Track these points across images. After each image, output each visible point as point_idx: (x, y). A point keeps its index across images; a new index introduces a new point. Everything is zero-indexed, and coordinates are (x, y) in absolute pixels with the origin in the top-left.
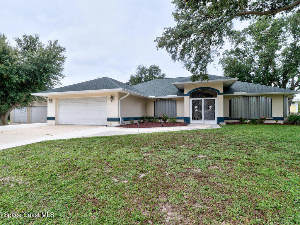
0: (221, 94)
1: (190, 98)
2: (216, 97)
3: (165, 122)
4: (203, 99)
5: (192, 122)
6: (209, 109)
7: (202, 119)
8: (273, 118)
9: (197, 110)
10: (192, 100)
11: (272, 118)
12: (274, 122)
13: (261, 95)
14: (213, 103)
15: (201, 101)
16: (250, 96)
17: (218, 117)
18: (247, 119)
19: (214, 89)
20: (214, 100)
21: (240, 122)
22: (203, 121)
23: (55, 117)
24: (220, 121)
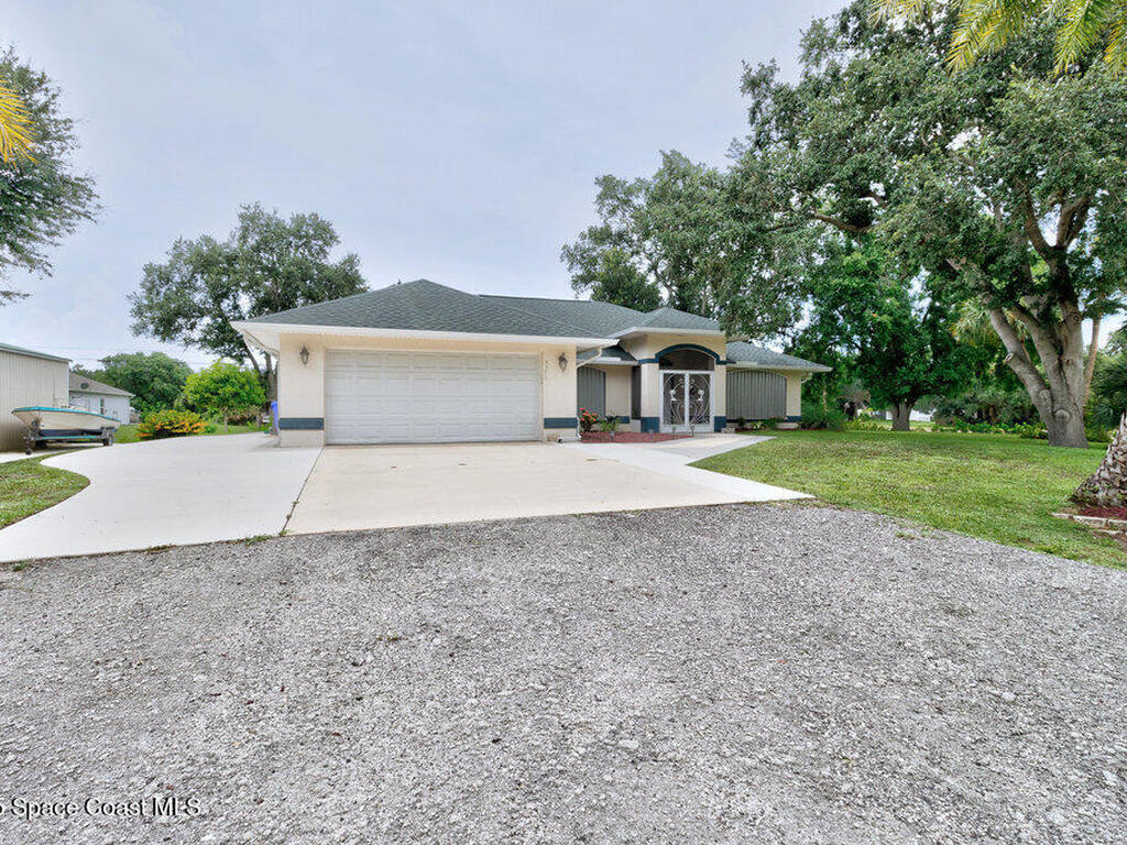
0: (723, 363)
1: (660, 368)
2: (713, 369)
4: (687, 373)
5: (665, 429)
6: (699, 396)
7: (684, 422)
9: (674, 400)
10: (665, 375)
11: (786, 417)
14: (701, 384)
15: (682, 376)
16: (755, 372)
17: (715, 417)
18: (757, 421)
19: (705, 349)
20: (707, 377)
21: (741, 426)
22: (686, 427)
23: (321, 416)
24: (720, 425)
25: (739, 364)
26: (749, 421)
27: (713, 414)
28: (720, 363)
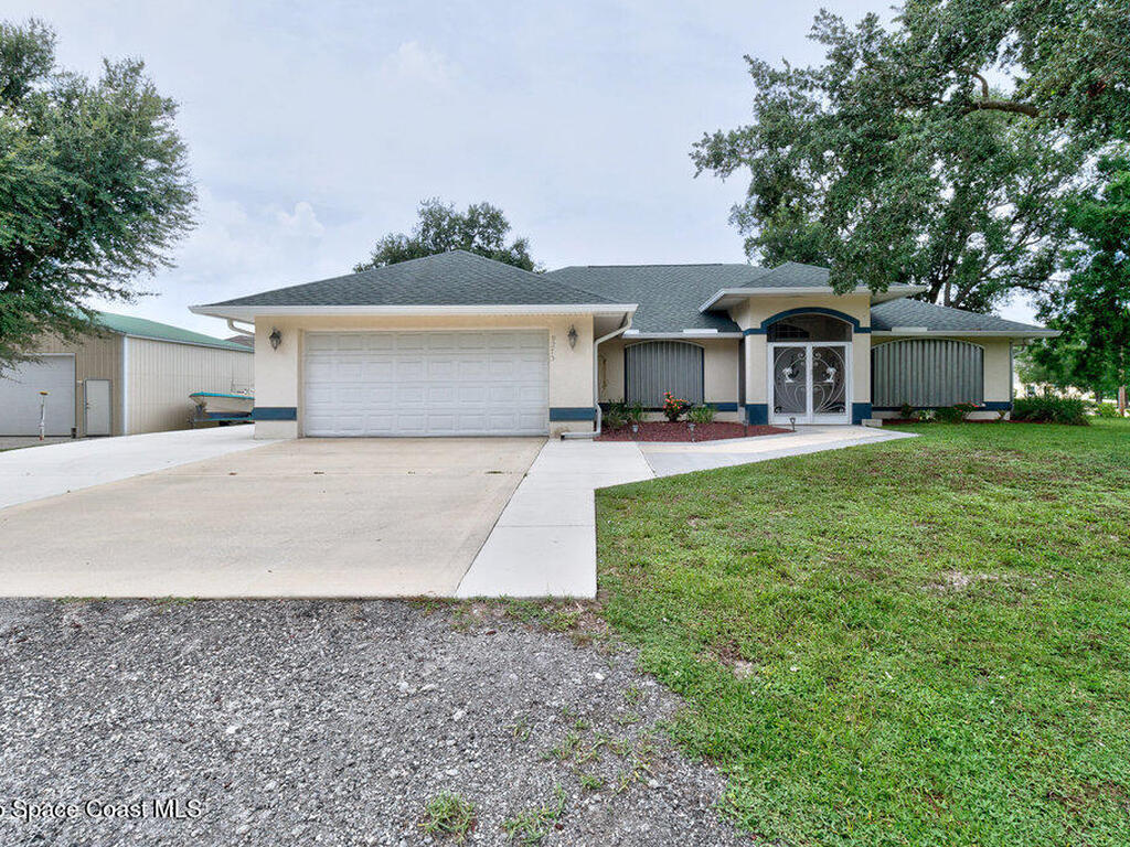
0: (865, 330)
1: (769, 340)
2: (849, 340)
3: (673, 420)
4: (809, 346)
5: (776, 419)
6: (828, 376)
7: (805, 410)
8: (986, 403)
9: (790, 381)
10: (775, 348)
11: (984, 405)
12: (994, 415)
13: (956, 337)
14: (832, 359)
15: (803, 350)
16: (929, 341)
17: (854, 404)
18: (926, 409)
19: (843, 315)
20: (842, 350)
21: (904, 417)
22: (809, 416)
23: (296, 406)
24: (861, 414)
25: (897, 331)
26: (918, 409)
27: (850, 400)
28: (859, 330)
